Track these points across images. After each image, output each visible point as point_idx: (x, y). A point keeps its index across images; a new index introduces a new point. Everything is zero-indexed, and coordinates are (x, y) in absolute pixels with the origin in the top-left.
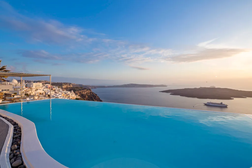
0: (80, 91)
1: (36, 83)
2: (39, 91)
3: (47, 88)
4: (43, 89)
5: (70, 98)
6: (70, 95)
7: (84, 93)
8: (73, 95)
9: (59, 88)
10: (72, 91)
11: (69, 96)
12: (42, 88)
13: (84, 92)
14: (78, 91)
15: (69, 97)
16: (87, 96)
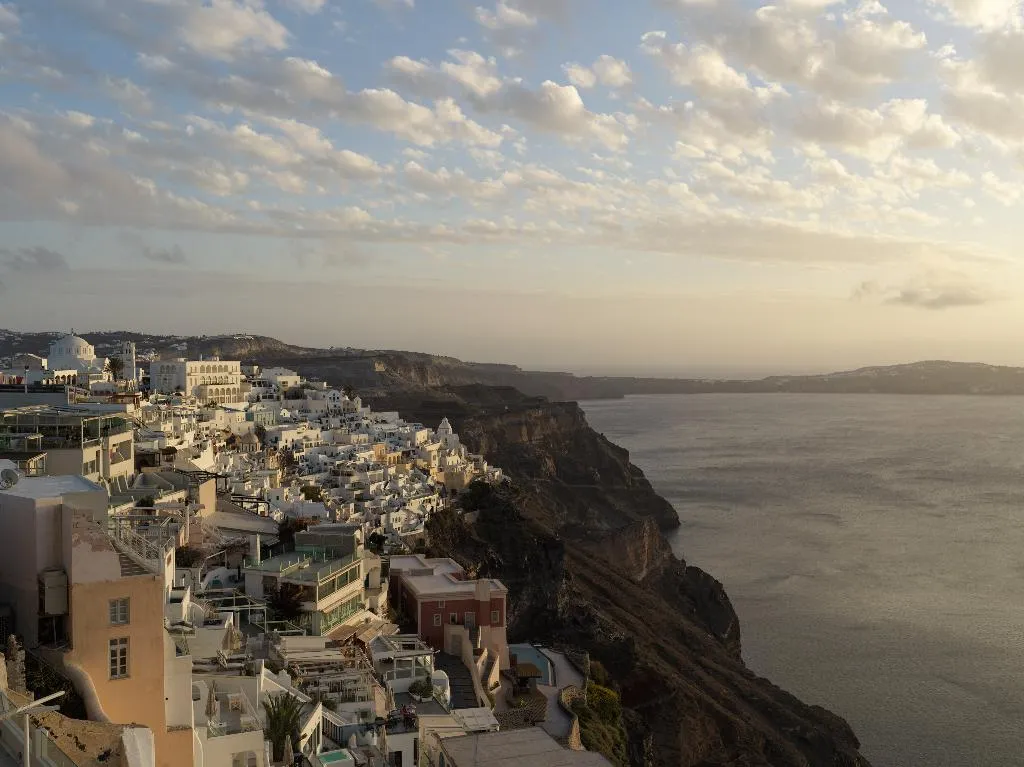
0: (497, 423)
1: (206, 364)
2: (219, 420)
3: (271, 397)
4: (245, 404)
5: (430, 482)
6: (427, 457)
7: (525, 438)
8: (453, 460)
9: (351, 399)
10: (446, 425)
11: (421, 463)
12: (240, 400)
13: (524, 430)
14: (481, 417)
15: (426, 472)
16: (550, 463)
